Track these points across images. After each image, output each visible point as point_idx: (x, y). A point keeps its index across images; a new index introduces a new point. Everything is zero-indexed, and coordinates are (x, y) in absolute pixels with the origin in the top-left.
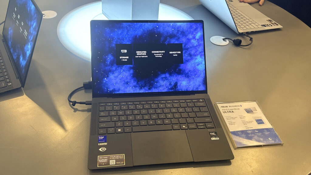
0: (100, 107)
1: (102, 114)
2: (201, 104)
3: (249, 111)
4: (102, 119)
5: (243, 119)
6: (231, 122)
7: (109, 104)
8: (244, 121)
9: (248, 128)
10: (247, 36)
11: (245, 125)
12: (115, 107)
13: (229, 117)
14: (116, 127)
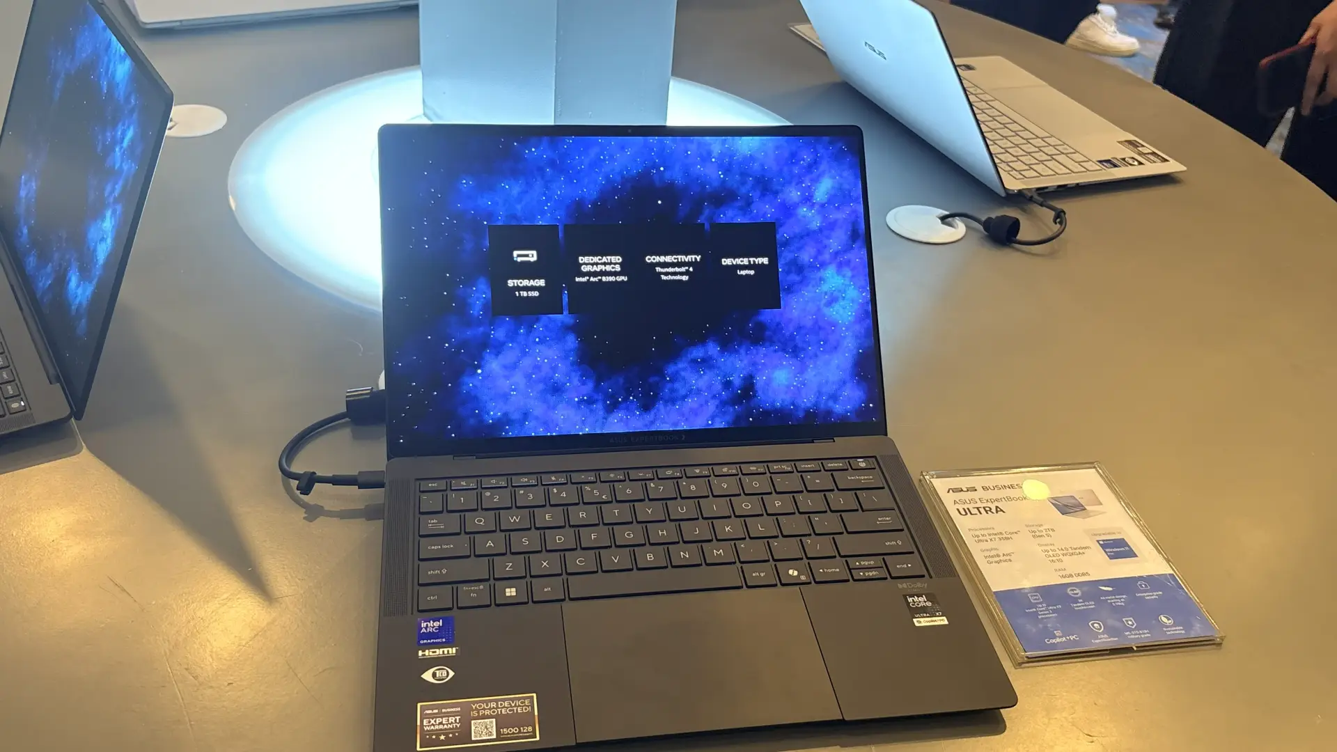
0: (424, 497)
1: (433, 524)
2: (865, 479)
3: (1068, 507)
4: (434, 548)
5: (1046, 540)
6: (993, 553)
7: (464, 483)
8: (1048, 548)
9: (1071, 576)
10: (1042, 205)
11: (1058, 565)
12: (488, 494)
13: (985, 532)
14: (496, 580)
